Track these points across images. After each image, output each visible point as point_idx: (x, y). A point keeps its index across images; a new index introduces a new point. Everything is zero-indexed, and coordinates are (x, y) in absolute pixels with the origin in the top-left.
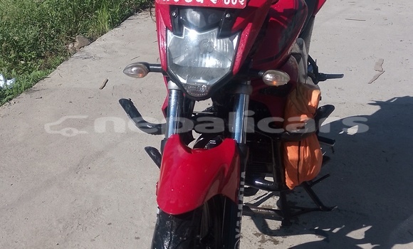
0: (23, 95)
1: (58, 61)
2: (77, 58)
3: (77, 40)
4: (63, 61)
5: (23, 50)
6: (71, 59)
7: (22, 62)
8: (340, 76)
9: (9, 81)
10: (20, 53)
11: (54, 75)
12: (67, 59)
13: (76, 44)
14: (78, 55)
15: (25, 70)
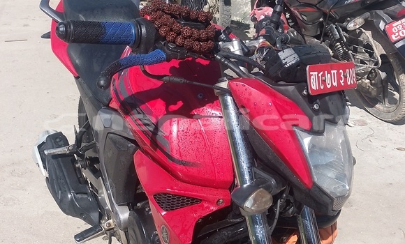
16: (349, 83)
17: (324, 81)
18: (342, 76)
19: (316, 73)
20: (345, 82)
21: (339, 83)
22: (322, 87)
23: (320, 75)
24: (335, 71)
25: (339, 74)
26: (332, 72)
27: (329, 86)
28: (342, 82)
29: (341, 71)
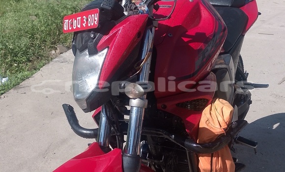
0: (12, 91)
1: (42, 64)
2: (56, 62)
3: (58, 48)
4: (46, 64)
5: (16, 56)
6: (51, 63)
7: (16, 65)
8: (266, 86)
9: (4, 79)
10: (15, 58)
11: (37, 75)
12: (49, 63)
13: (58, 51)
14: (57, 60)
15: (17, 71)
16: (89, 25)
17: (72, 25)
18: (85, 20)
19: (68, 20)
20: (87, 24)
21: (82, 25)
22: (70, 29)
23: (70, 21)
24: (80, 18)
25: (82, 19)
26: (78, 18)
27: (75, 28)
28: (84, 25)
29: (84, 17)
